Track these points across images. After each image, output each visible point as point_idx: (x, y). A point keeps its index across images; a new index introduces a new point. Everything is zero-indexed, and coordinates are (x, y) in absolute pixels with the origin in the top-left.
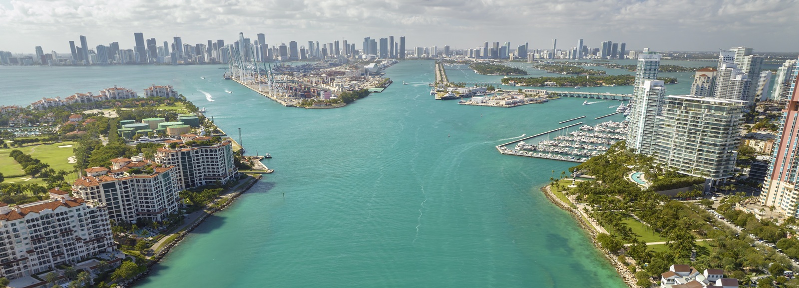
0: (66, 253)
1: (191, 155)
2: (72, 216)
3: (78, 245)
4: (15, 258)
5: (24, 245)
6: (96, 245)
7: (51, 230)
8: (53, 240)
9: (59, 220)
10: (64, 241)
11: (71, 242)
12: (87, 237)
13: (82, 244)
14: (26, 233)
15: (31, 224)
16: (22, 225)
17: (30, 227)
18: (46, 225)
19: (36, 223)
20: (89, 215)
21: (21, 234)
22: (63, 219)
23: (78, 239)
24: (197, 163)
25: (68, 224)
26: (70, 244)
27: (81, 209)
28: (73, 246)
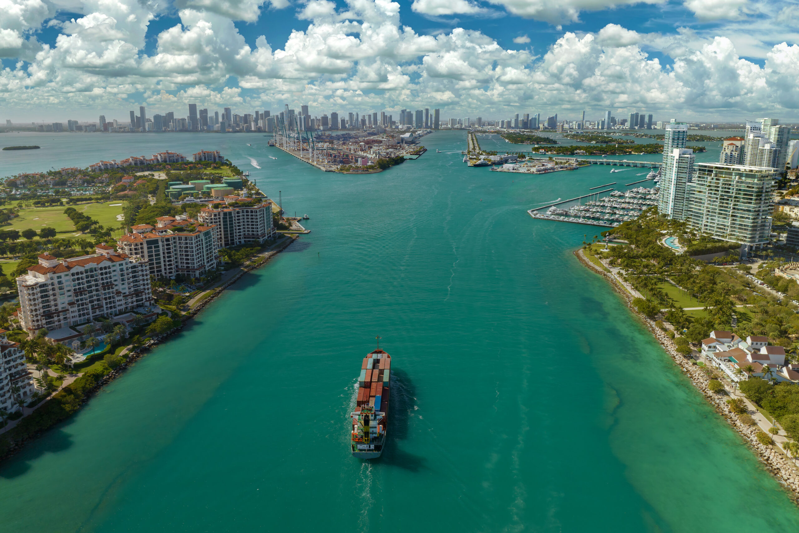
0: (105, 306)
1: (233, 215)
2: (114, 271)
3: (117, 298)
4: (56, 310)
5: (66, 297)
6: (134, 299)
7: (93, 283)
8: (94, 293)
9: (102, 274)
10: (105, 294)
11: (112, 295)
12: (127, 291)
13: (121, 298)
14: (69, 285)
15: (76, 277)
16: (67, 278)
17: (74, 280)
18: (90, 279)
19: (80, 276)
20: (130, 270)
21: (65, 287)
22: (106, 273)
23: (118, 293)
24: (238, 223)
25: (110, 278)
26: (110, 298)
27: (124, 264)
28: (112, 300)
